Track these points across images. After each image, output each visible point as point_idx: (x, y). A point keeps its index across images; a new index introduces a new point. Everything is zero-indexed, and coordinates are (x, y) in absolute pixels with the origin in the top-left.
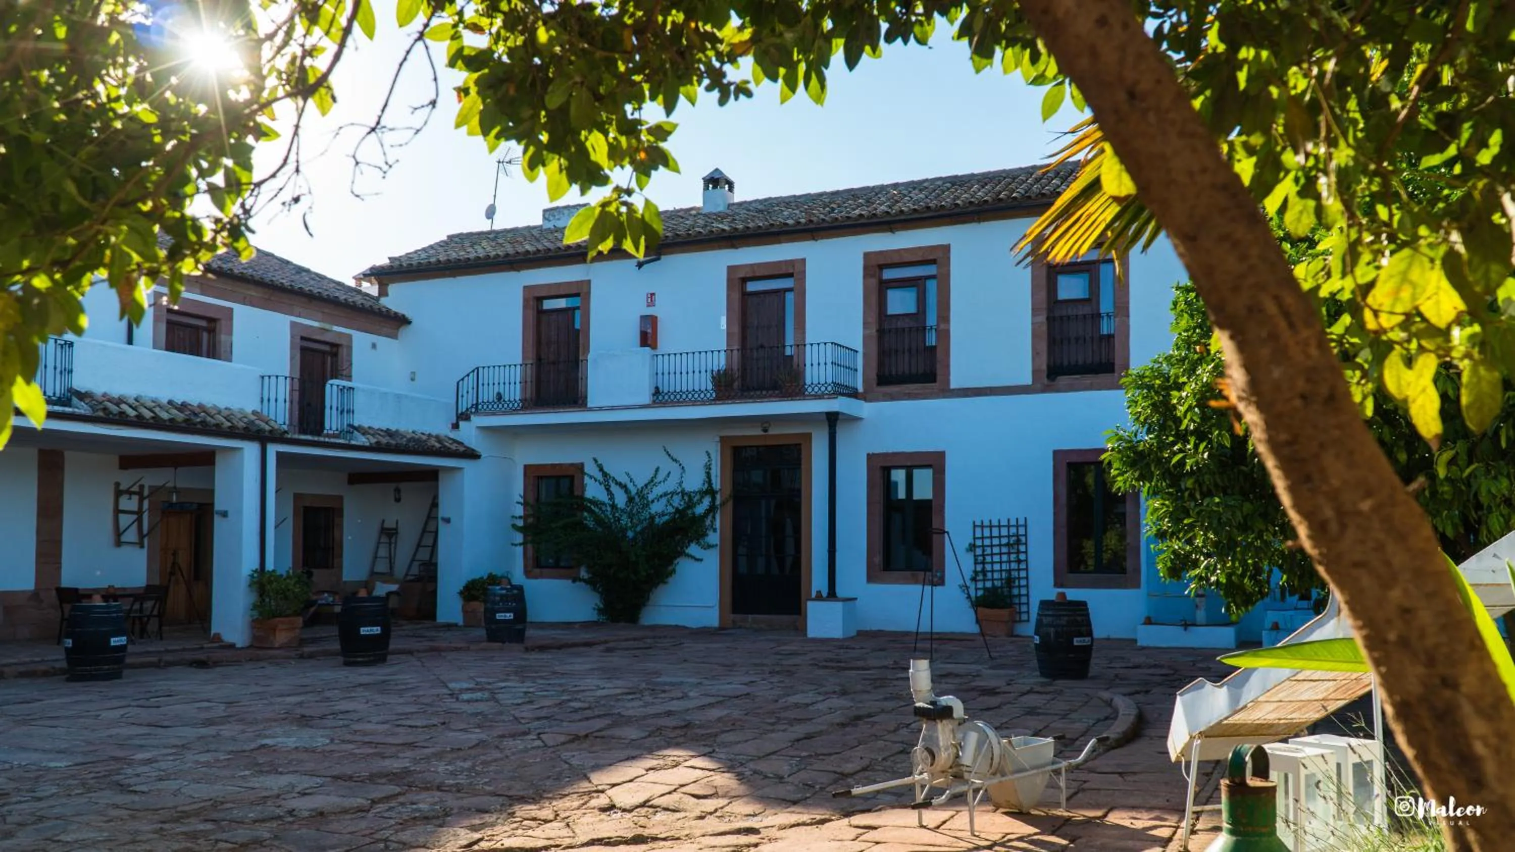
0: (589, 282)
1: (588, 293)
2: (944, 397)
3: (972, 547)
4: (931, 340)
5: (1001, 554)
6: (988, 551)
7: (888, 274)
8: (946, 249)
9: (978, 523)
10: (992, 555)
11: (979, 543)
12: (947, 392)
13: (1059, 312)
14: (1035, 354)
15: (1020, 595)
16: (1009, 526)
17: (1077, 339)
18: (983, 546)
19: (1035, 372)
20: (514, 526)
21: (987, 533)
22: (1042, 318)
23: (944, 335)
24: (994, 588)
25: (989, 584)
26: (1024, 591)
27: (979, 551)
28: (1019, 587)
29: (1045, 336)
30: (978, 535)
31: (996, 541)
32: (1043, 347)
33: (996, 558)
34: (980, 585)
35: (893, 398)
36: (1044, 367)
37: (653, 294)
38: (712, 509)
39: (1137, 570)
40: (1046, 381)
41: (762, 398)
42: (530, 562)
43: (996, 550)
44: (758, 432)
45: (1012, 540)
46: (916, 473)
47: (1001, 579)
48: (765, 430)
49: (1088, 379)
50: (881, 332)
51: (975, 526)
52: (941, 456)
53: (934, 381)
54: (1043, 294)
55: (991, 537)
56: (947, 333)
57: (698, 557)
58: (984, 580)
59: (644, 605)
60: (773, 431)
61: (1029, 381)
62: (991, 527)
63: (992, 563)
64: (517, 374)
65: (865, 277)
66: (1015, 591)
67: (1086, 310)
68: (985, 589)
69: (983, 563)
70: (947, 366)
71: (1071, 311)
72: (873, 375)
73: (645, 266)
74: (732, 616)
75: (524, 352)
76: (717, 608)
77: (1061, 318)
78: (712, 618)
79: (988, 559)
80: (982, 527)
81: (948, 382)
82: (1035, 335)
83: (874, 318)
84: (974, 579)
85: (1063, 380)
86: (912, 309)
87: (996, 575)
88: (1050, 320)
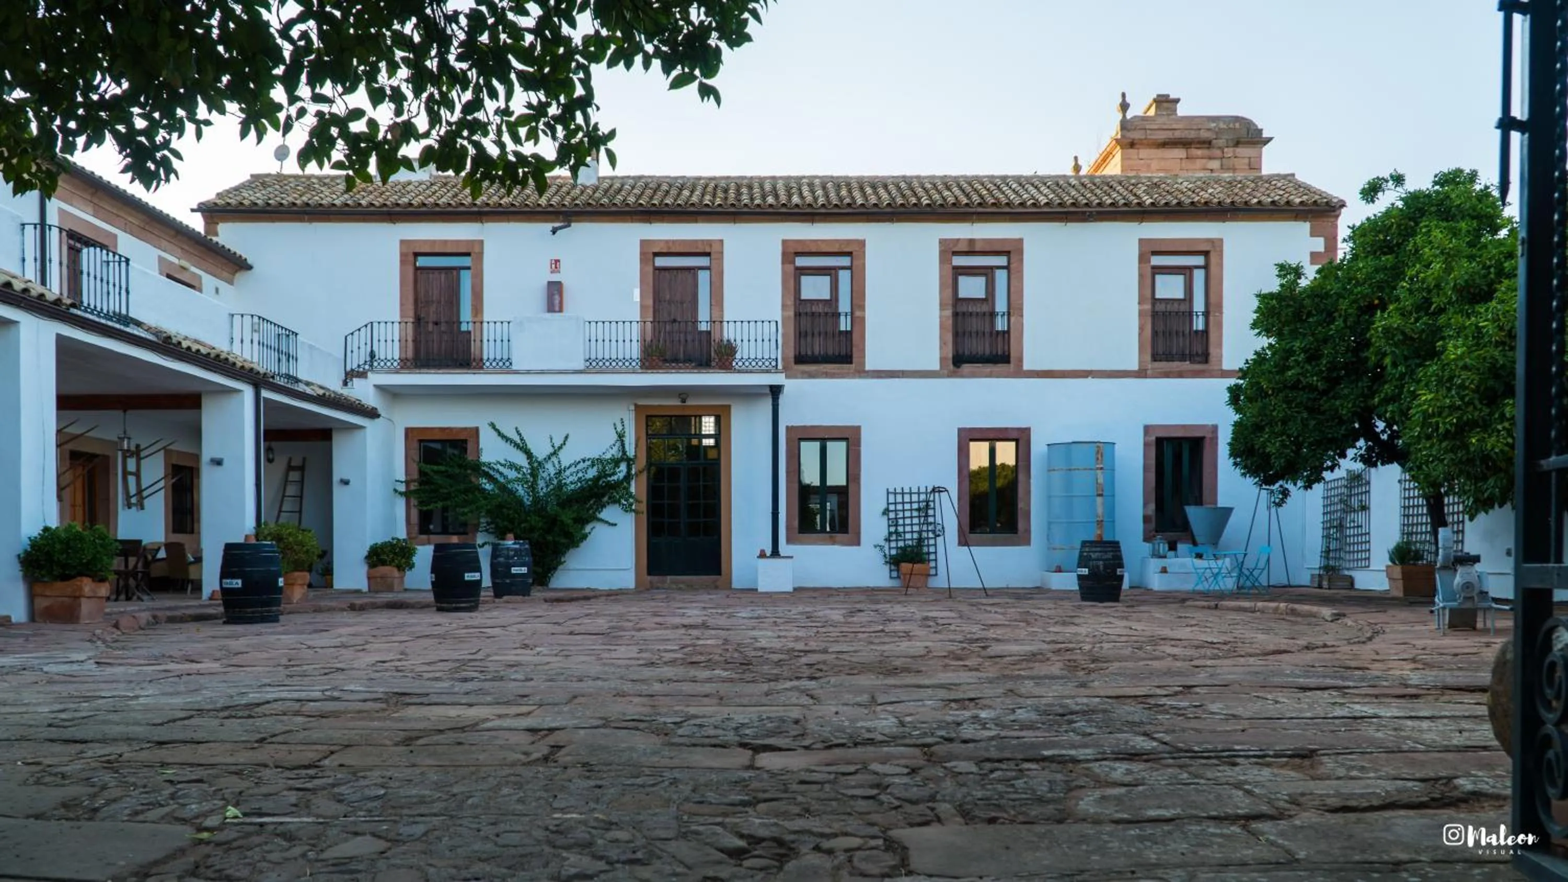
0: (481, 242)
1: (481, 254)
2: (860, 377)
3: (886, 512)
4: (844, 324)
5: (911, 517)
6: (901, 515)
7: (801, 262)
8: (862, 244)
9: (891, 490)
10: (904, 518)
11: (892, 507)
12: (862, 373)
13: (962, 308)
14: (943, 343)
15: (929, 553)
16: (919, 493)
17: (977, 333)
18: (896, 511)
19: (943, 360)
20: (396, 491)
21: (899, 499)
22: (949, 312)
23: (858, 321)
24: (906, 547)
25: (901, 544)
26: (932, 549)
27: (892, 515)
28: (928, 546)
29: (950, 328)
30: (892, 500)
31: (907, 506)
32: (949, 337)
33: (908, 521)
34: (893, 544)
35: (811, 376)
36: (950, 355)
37: (557, 261)
38: (628, 477)
39: (1028, 531)
40: (951, 367)
41: (678, 370)
42: (416, 528)
43: (908, 514)
44: (677, 402)
45: (922, 505)
46: (830, 445)
47: (912, 539)
48: (684, 401)
49: (989, 368)
50: (798, 315)
51: (888, 493)
52: (857, 430)
53: (851, 363)
54: (949, 291)
55: (903, 503)
56: (863, 319)
57: (611, 521)
58: (897, 540)
59: (555, 569)
60: (690, 402)
61: (936, 367)
62: (903, 494)
63: (904, 525)
64: (395, 332)
65: (783, 263)
66: (925, 549)
67: (985, 308)
68: (897, 548)
69: (896, 525)
70: (863, 350)
71: (971, 308)
72: (791, 354)
73: (559, 232)
74: (649, 578)
75: (401, 310)
76: (633, 570)
77: (964, 314)
78: (628, 580)
79: (901, 522)
80: (895, 494)
81: (863, 364)
82: (942, 327)
83: (790, 302)
84: (888, 540)
85: (966, 368)
86: (826, 296)
87: (908, 536)
88: (956, 315)
